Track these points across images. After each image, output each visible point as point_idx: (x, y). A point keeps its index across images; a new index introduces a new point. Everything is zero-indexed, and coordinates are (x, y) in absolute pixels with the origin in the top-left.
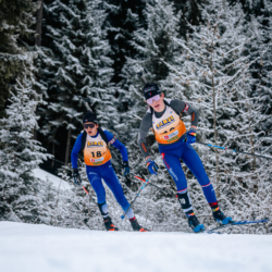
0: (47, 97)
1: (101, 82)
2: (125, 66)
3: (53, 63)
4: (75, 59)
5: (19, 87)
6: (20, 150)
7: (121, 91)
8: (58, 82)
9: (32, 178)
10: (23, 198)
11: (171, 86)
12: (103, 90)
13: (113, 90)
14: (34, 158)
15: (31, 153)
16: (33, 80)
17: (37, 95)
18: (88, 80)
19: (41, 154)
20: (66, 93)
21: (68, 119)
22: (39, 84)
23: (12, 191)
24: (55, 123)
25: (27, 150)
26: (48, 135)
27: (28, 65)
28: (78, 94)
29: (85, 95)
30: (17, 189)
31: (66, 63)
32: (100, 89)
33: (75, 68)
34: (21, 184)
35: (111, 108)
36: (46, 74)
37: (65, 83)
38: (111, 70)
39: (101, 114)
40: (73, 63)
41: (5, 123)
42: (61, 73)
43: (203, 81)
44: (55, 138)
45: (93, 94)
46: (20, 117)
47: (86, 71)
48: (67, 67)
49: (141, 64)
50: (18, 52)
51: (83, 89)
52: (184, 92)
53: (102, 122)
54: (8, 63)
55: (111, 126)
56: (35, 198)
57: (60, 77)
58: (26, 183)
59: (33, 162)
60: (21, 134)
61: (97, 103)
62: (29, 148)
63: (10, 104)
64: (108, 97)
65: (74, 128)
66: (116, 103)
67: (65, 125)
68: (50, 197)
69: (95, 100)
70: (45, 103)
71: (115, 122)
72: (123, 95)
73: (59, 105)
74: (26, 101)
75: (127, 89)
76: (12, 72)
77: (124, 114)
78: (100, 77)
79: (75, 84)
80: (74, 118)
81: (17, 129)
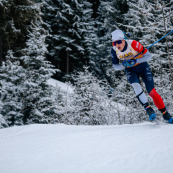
0: (51, 31)
1: (85, 19)
2: (100, 7)
3: (53, 9)
4: (67, 5)
5: (33, 27)
6: (38, 68)
7: (98, 23)
8: (58, 21)
9: (47, 86)
10: (42, 99)
11: (131, 17)
12: (87, 24)
13: (93, 23)
14: (47, 72)
15: (45, 70)
16: (42, 21)
17: (45, 31)
18: (77, 18)
19: (52, 70)
20: (63, 27)
21: (66, 44)
22: (45, 24)
23: (35, 95)
24: (58, 48)
25: (42, 68)
26: (54, 55)
27: (37, 12)
28: (71, 27)
29: (76, 28)
30: (38, 94)
31: (62, 8)
32: (85, 23)
33: (68, 11)
34: (40, 90)
35: (93, 35)
36: (49, 16)
37: (62, 21)
38: (91, 10)
39: (87, 39)
40: (66, 8)
41: (26, 51)
42: (59, 15)
43: (152, 12)
44: (59, 57)
45: (81, 27)
46: (36, 46)
47: (75, 12)
48: (63, 11)
49: (110, 4)
50: (30, 4)
51: (74, 24)
52: (140, 20)
53: (88, 44)
54: (25, 12)
55: (94, 46)
56: (50, 98)
57: (59, 17)
58: (43, 89)
59: (47, 75)
60: (38, 58)
61: (84, 32)
62: (43, 66)
63: (28, 38)
64: (90, 28)
65: (70, 50)
66: (96, 31)
67: (65, 48)
68: (60, 97)
69: (82, 30)
70: (51, 36)
71: (96, 43)
72: (100, 25)
73: (59, 36)
74: (39, 36)
75: (103, 22)
76: (28, 17)
77: (102, 38)
78: (85, 15)
79: (68, 21)
80: (70, 44)
81: (34, 54)
